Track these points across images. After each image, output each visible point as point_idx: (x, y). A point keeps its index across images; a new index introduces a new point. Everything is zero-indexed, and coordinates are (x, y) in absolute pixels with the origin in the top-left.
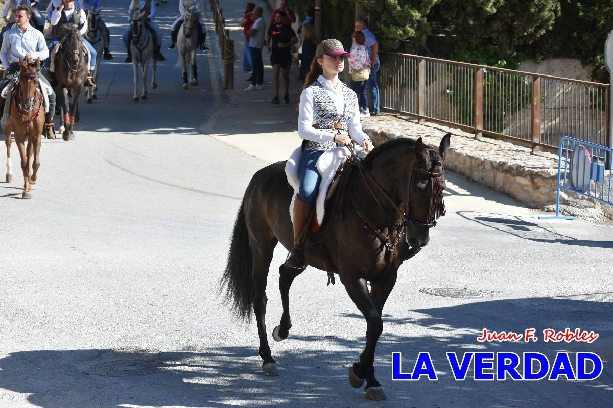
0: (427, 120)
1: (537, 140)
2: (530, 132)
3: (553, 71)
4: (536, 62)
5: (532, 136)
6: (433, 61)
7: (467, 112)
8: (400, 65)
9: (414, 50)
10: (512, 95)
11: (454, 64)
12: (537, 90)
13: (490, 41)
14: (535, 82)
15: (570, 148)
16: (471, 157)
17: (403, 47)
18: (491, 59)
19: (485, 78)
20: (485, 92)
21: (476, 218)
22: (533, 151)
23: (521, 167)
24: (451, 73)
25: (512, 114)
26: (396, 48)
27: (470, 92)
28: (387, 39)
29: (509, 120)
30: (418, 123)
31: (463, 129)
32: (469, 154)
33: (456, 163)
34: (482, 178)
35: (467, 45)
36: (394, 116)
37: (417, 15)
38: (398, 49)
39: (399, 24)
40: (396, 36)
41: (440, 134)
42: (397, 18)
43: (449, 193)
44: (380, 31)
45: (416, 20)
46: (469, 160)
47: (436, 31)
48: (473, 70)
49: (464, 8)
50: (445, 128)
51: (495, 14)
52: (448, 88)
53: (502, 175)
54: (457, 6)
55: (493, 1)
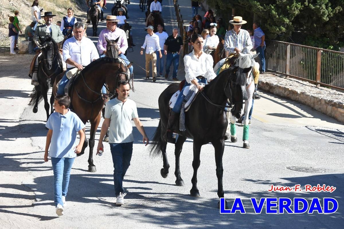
0: (291, 77)
6: (294, 45)
7: (312, 73)
8: (277, 47)
9: (284, 40)
10: (337, 65)
11: (306, 47)
13: (325, 35)
16: (314, 97)
17: (279, 38)
18: (325, 45)
19: (322, 55)
20: (322, 62)
21: (316, 130)
23: (341, 103)
24: (304, 52)
25: (336, 74)
26: (275, 38)
27: (314, 62)
28: (270, 33)
30: (286, 78)
31: (310, 82)
32: (313, 95)
33: (306, 100)
34: (320, 109)
35: (313, 37)
36: (273, 74)
37: (287, 21)
38: (276, 38)
39: (277, 25)
40: (275, 32)
41: (297, 84)
42: (276, 22)
43: (301, 116)
44: (266, 29)
45: (286, 23)
46: (313, 98)
47: (296, 29)
48: (316, 51)
49: (312, 18)
50: (300, 81)
51: (328, 21)
52: (302, 60)
53: (331, 107)
54: (308, 16)
55: (327, 14)
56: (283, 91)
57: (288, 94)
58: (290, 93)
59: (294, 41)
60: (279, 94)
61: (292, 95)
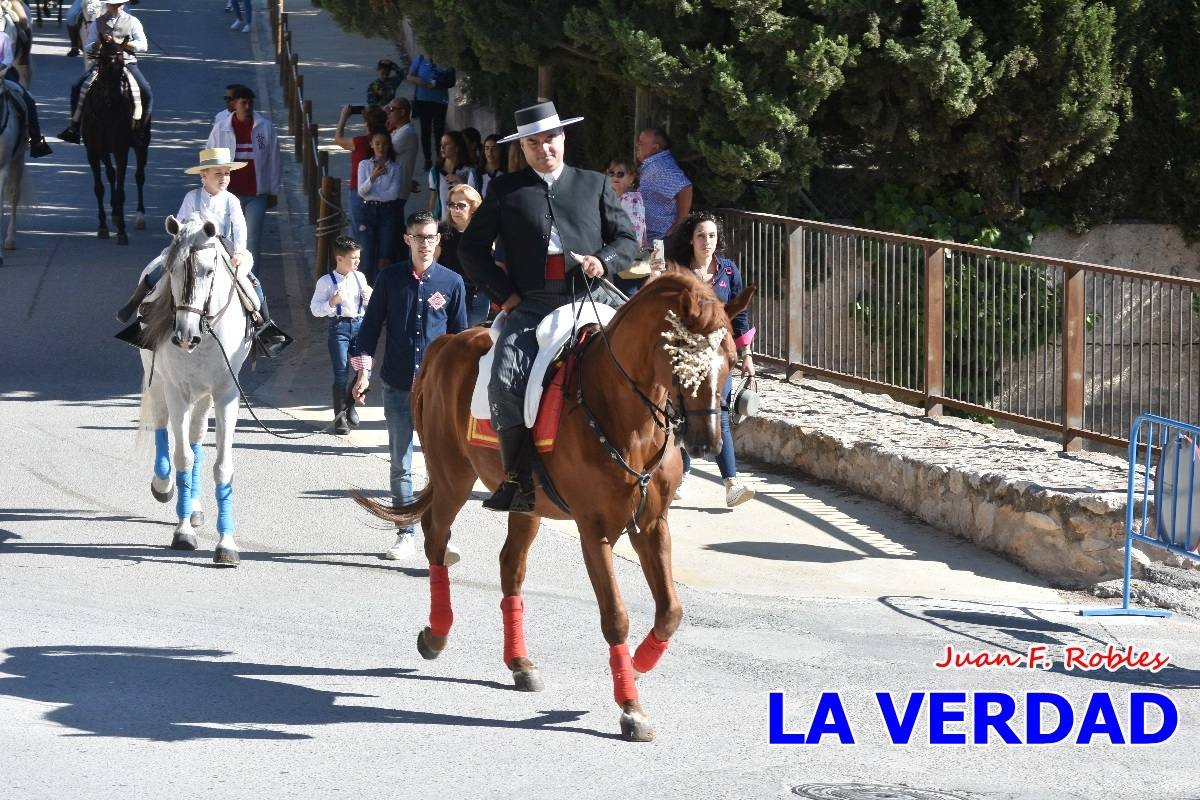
0: (809, 374)
1: (1075, 423)
2: (1059, 404)
4: (1073, 233)
5: (1063, 411)
6: (823, 229)
7: (905, 354)
8: (743, 239)
9: (778, 205)
10: (1016, 316)
11: (874, 238)
12: (1075, 303)
13: (962, 181)
14: (1070, 281)
15: (1156, 441)
16: (916, 465)
17: (751, 198)
18: (965, 227)
19: (948, 271)
20: (948, 305)
21: (926, 613)
22: (1065, 449)
23: (1038, 488)
24: (867, 259)
25: (1016, 360)
27: (913, 306)
28: (713, 175)
29: (1007, 374)
30: (786, 381)
31: (897, 396)
32: (912, 457)
33: (879, 479)
34: (944, 516)
35: (907, 190)
37: (787, 118)
38: (739, 200)
39: (743, 138)
40: (736, 170)
41: (839, 407)
42: (738, 126)
43: (860, 552)
44: (695, 157)
45: (785, 130)
46: (911, 471)
47: (832, 157)
48: (921, 251)
49: (898, 102)
50: (851, 393)
51: (974, 116)
52: (859, 299)
53: (992, 507)
54: (882, 97)
55: (969, 83)
56: (777, 437)
57: (800, 450)
58: (804, 449)
59: (819, 208)
60: (758, 455)
61: (814, 455)
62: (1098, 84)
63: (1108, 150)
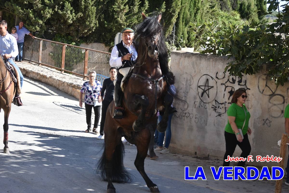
0: (42, 65)
1: (85, 75)
3: (93, 48)
4: (87, 44)
5: (84, 73)
6: (46, 41)
7: (58, 62)
8: (32, 42)
9: (38, 36)
10: (77, 57)
11: (54, 43)
12: (87, 55)
13: (69, 34)
14: (86, 52)
15: (99, 79)
16: (59, 81)
18: (69, 42)
19: (66, 49)
20: (66, 55)
21: (60, 105)
22: (84, 79)
23: (79, 85)
24: (53, 46)
25: (76, 64)
27: (60, 54)
29: (75, 67)
30: (38, 66)
31: (57, 69)
32: (58, 79)
33: (53, 83)
34: (63, 89)
35: (60, 35)
36: (29, 62)
37: (41, 22)
39: (33, 25)
40: (32, 30)
41: (47, 70)
42: (33, 23)
43: (49, 94)
45: (40, 24)
46: (58, 82)
47: (48, 29)
48: (62, 45)
49: (60, 21)
50: (49, 68)
51: (72, 24)
52: (51, 53)
53: (71, 88)
54: (57, 19)
55: (71, 18)
56: (36, 75)
57: (40, 77)
58: (41, 77)
59: (45, 37)
60: (33, 78)
61: (42, 78)
62: (93, 20)
63: (94, 31)
